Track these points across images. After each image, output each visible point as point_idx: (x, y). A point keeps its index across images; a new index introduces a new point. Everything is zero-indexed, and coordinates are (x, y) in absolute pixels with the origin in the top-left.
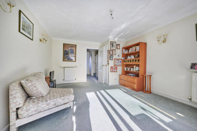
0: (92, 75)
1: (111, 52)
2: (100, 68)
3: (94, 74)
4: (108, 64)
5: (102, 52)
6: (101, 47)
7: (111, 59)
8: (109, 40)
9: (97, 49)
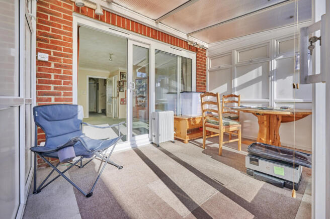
0: (100, 111)
1: (121, 83)
2: (109, 100)
3: (102, 110)
4: (118, 95)
5: (111, 82)
6: (110, 77)
7: (122, 90)
8: (118, 70)
9: (105, 78)
